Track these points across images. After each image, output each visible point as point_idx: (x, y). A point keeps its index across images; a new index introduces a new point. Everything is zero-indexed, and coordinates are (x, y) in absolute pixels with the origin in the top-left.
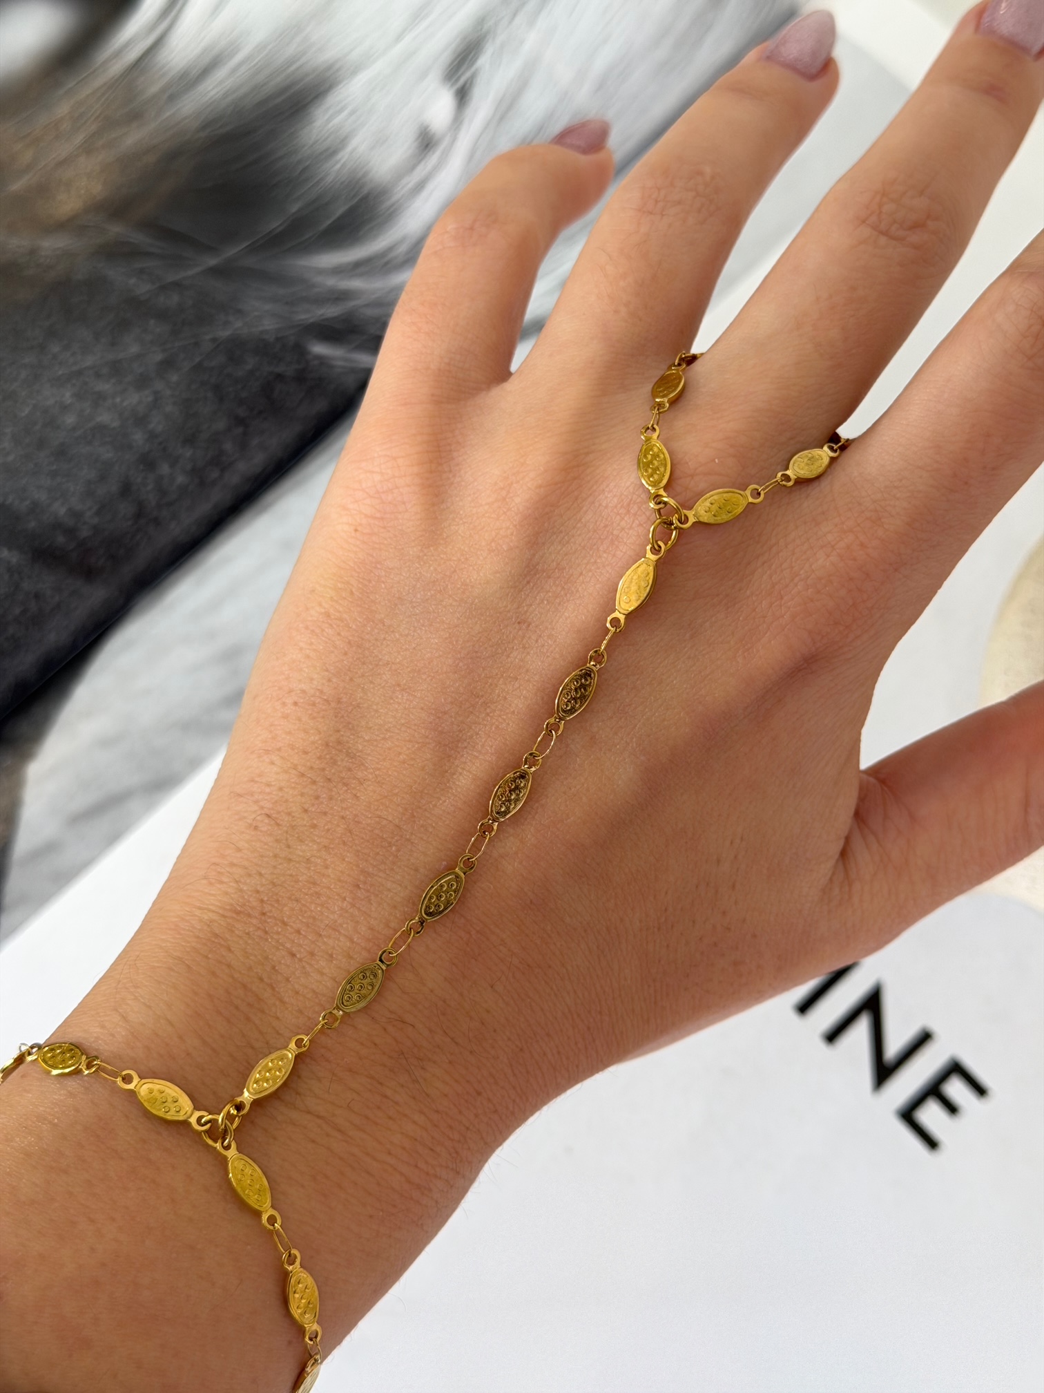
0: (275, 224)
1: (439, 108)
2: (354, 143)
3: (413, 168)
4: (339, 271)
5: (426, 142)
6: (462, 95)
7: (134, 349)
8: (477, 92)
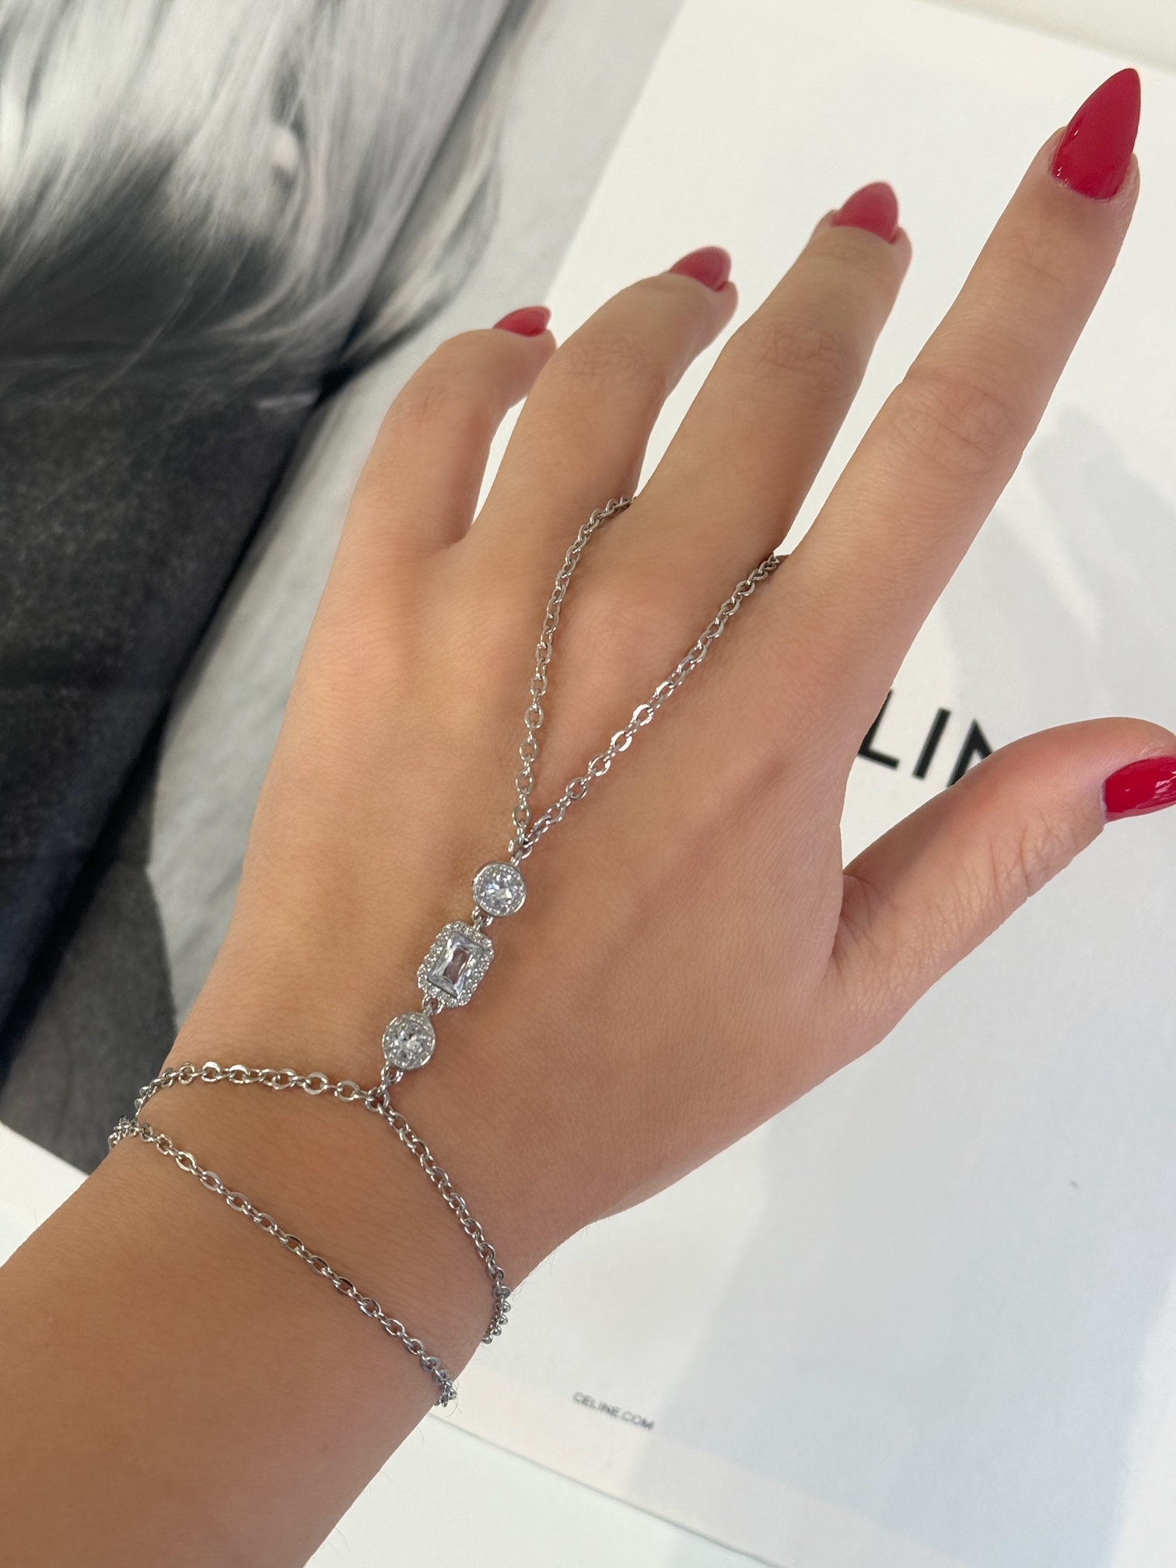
0: (180, 303)
1: (284, 147)
2: (217, 204)
3: (282, 210)
4: (255, 327)
5: (285, 182)
6: (299, 129)
7: (100, 462)
8: (310, 121)
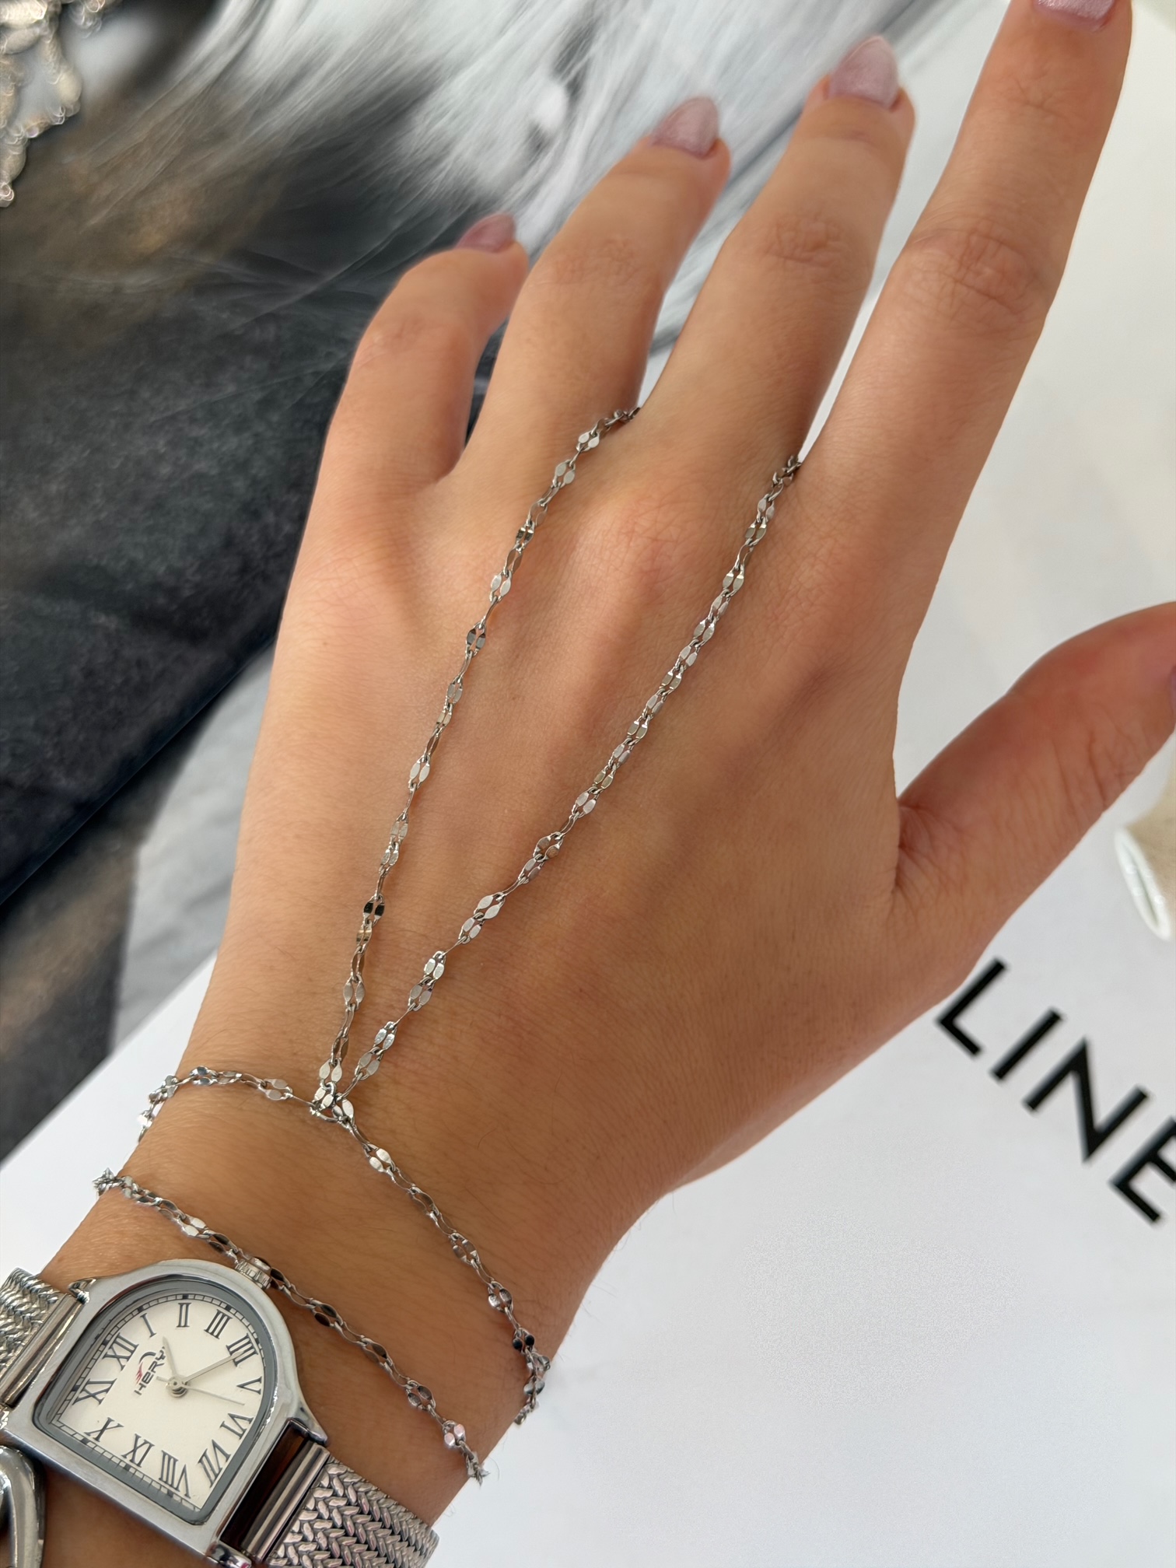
3: (524, 173)
6: (575, 90)
7: (231, 389)
8: (590, 84)
